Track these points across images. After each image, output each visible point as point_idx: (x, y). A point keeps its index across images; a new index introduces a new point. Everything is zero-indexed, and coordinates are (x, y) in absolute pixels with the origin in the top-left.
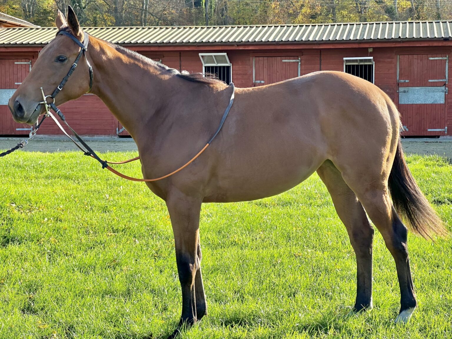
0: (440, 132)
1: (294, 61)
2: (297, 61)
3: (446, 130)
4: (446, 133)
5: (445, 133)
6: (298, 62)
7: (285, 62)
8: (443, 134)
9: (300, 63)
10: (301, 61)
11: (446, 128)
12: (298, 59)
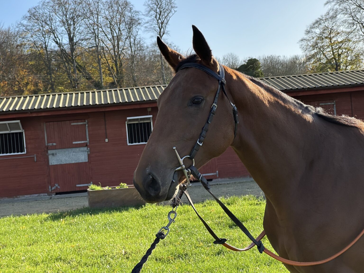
0: (213, 175)
1: (82, 123)
2: (85, 123)
3: (218, 174)
5: (216, 177)
7: (74, 125)
10: (88, 124)
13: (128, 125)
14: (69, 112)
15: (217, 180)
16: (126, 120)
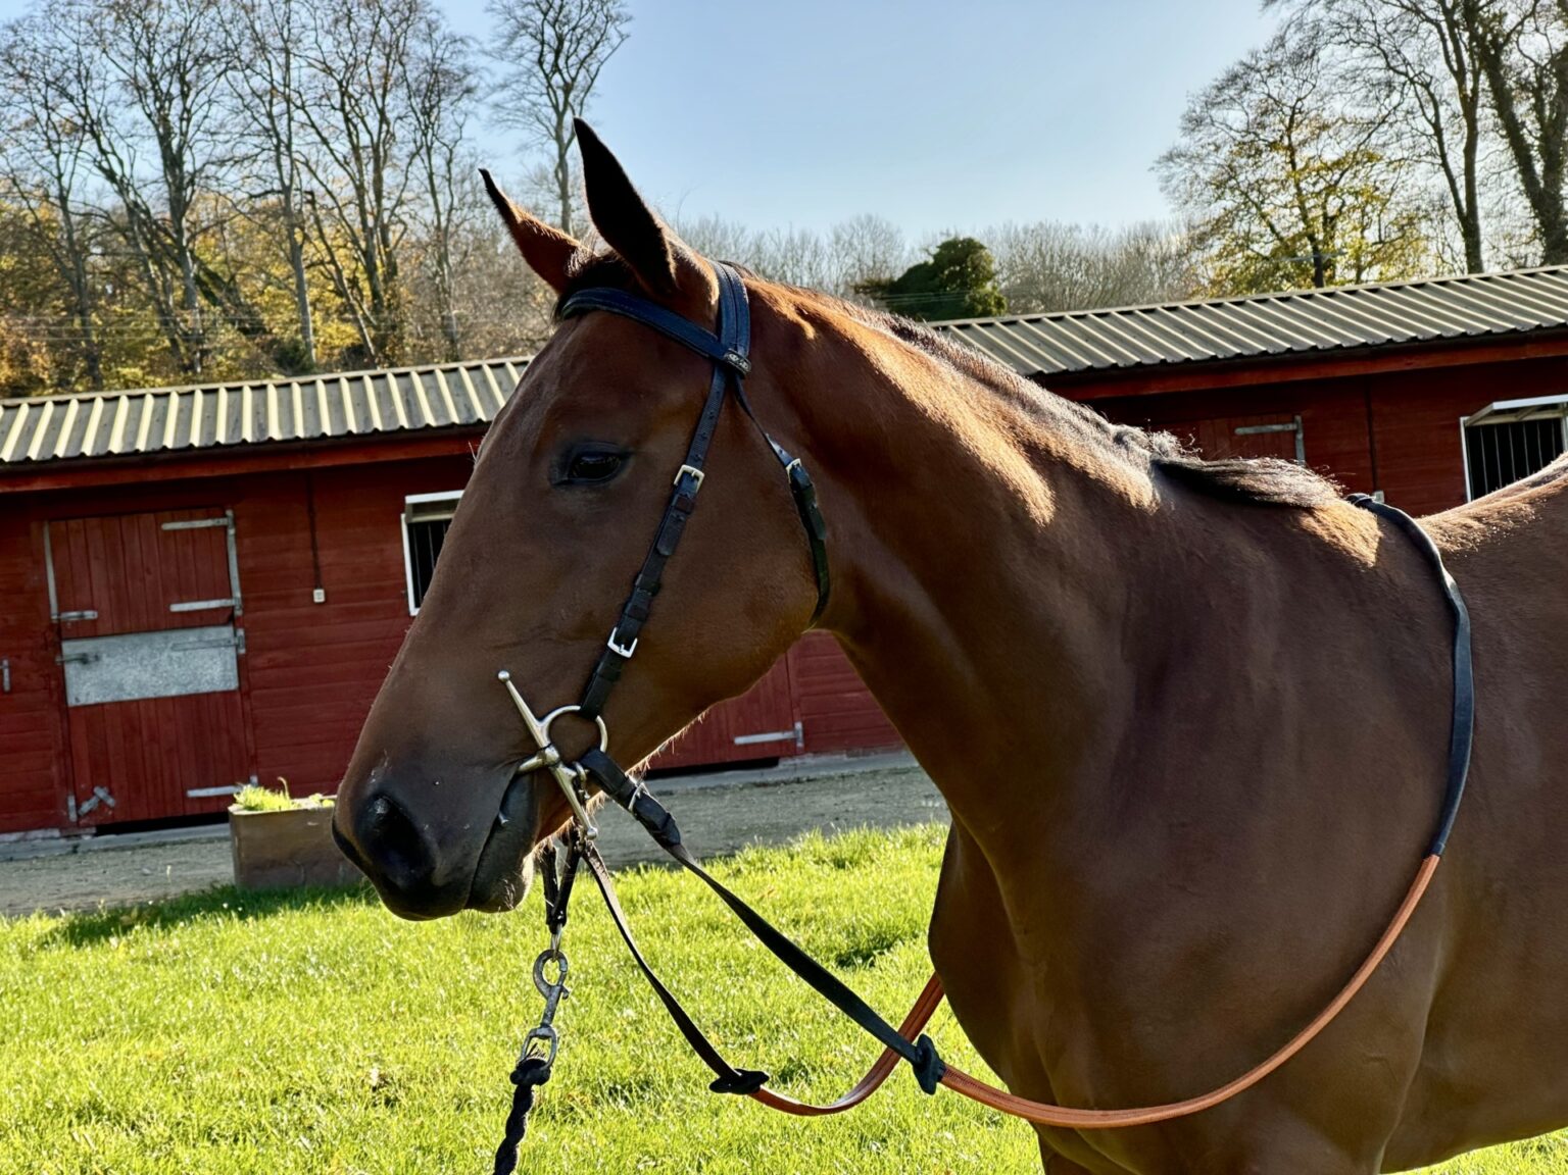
0: (780, 743)
1: (209, 523)
2: (222, 521)
3: (801, 735)
4: (800, 745)
5: (795, 748)
6: (225, 528)
7: (175, 532)
8: (787, 749)
9: (232, 532)
10: (235, 523)
11: (799, 726)
12: (224, 516)
13: (410, 526)
14: (153, 476)
15: (797, 761)
16: (402, 507)
